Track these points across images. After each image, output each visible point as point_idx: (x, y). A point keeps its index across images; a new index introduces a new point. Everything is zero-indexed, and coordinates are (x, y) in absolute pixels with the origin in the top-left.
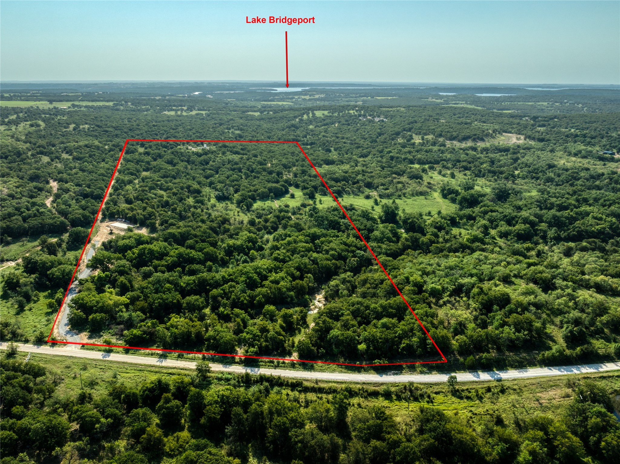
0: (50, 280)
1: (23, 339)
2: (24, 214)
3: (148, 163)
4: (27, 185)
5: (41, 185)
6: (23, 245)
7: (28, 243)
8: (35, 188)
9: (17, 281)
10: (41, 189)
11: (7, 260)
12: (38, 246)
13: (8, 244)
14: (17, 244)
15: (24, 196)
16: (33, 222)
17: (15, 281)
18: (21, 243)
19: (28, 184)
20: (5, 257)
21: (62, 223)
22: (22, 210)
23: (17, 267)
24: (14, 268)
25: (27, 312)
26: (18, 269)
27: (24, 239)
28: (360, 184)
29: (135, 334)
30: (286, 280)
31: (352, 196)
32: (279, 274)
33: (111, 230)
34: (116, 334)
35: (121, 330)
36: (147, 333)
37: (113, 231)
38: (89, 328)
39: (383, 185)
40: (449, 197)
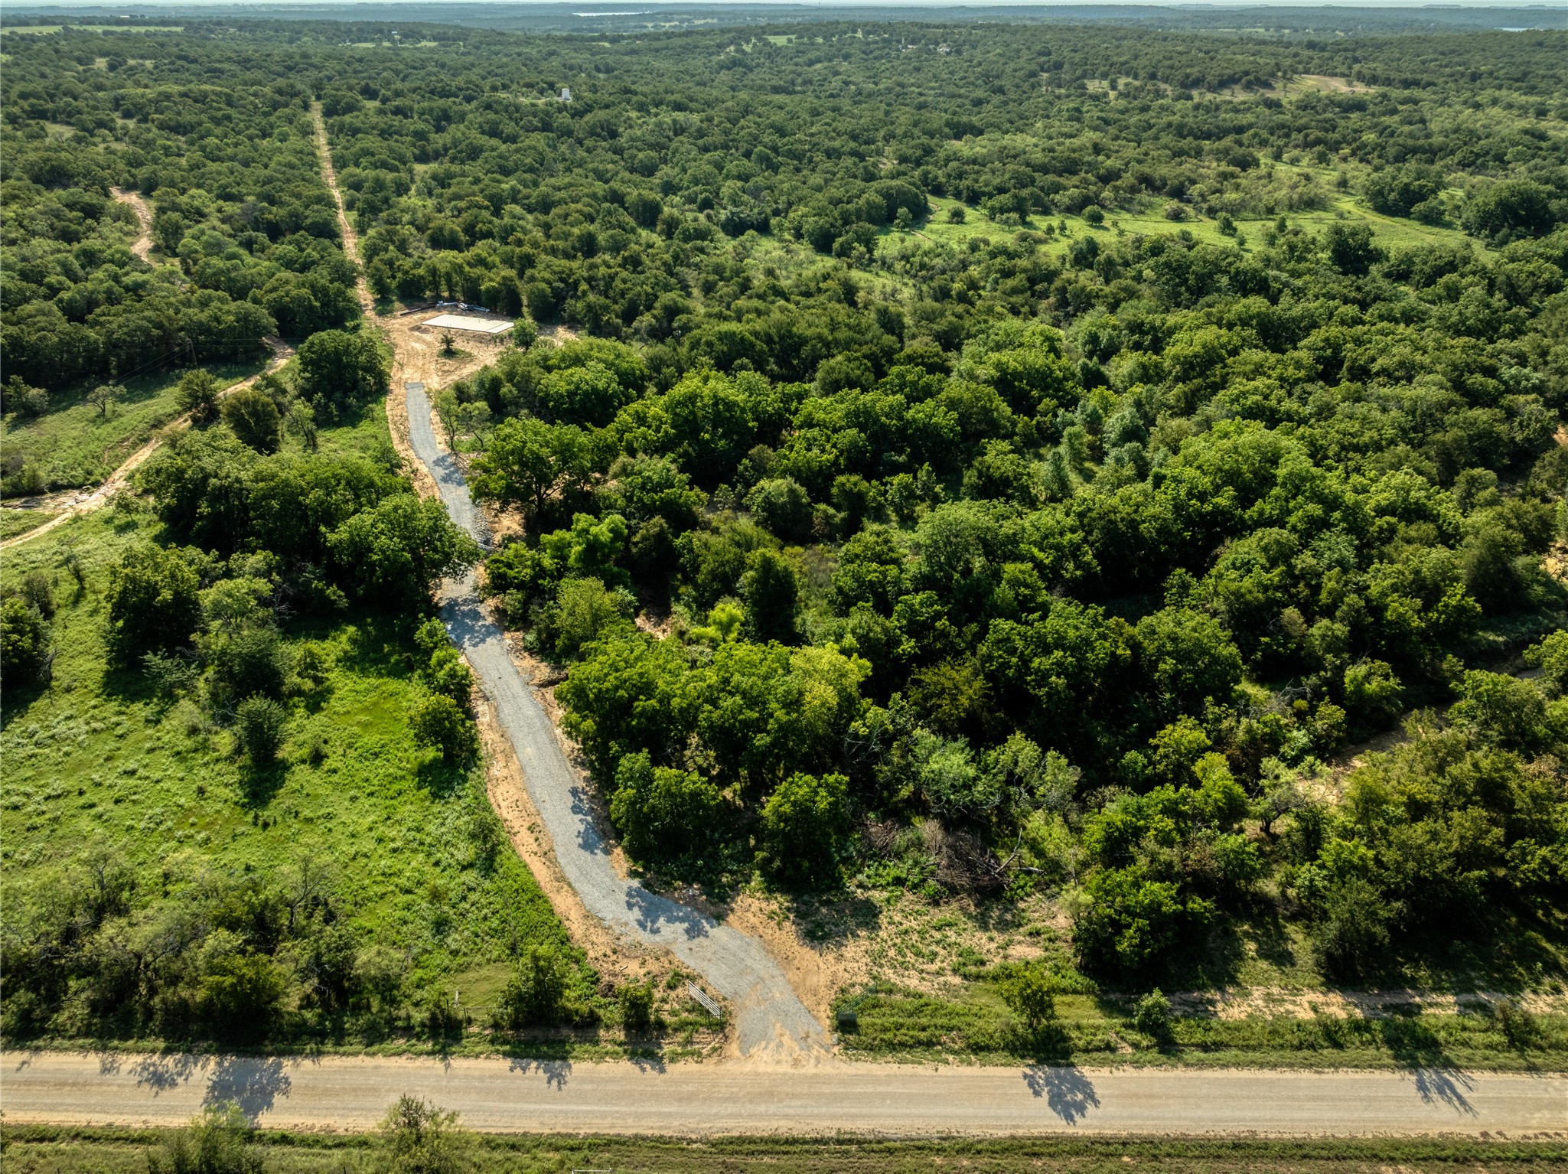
0: (335, 574)
1: (419, 1016)
2: (65, 295)
3: (420, 135)
4: (38, 198)
5: (90, 198)
6: (102, 418)
7: (122, 408)
8: (71, 206)
9: (177, 594)
10: (92, 212)
11: (56, 488)
12: (173, 416)
13: (29, 415)
14: (74, 411)
15: (34, 234)
16: (118, 322)
17: (167, 595)
18: (91, 410)
19: (39, 193)
20: (42, 474)
21: (244, 319)
22: (52, 279)
23: (122, 518)
24: (108, 521)
25: (301, 776)
26: (130, 526)
27: (102, 390)
28: (1127, 179)
29: (1153, 910)
30: (1446, 503)
31: (1128, 216)
32: (1400, 478)
33: (448, 342)
34: (953, 891)
35: (959, 858)
36: (1197, 882)
37: (455, 346)
38: (764, 867)
39: (1193, 182)
40: (1419, 207)
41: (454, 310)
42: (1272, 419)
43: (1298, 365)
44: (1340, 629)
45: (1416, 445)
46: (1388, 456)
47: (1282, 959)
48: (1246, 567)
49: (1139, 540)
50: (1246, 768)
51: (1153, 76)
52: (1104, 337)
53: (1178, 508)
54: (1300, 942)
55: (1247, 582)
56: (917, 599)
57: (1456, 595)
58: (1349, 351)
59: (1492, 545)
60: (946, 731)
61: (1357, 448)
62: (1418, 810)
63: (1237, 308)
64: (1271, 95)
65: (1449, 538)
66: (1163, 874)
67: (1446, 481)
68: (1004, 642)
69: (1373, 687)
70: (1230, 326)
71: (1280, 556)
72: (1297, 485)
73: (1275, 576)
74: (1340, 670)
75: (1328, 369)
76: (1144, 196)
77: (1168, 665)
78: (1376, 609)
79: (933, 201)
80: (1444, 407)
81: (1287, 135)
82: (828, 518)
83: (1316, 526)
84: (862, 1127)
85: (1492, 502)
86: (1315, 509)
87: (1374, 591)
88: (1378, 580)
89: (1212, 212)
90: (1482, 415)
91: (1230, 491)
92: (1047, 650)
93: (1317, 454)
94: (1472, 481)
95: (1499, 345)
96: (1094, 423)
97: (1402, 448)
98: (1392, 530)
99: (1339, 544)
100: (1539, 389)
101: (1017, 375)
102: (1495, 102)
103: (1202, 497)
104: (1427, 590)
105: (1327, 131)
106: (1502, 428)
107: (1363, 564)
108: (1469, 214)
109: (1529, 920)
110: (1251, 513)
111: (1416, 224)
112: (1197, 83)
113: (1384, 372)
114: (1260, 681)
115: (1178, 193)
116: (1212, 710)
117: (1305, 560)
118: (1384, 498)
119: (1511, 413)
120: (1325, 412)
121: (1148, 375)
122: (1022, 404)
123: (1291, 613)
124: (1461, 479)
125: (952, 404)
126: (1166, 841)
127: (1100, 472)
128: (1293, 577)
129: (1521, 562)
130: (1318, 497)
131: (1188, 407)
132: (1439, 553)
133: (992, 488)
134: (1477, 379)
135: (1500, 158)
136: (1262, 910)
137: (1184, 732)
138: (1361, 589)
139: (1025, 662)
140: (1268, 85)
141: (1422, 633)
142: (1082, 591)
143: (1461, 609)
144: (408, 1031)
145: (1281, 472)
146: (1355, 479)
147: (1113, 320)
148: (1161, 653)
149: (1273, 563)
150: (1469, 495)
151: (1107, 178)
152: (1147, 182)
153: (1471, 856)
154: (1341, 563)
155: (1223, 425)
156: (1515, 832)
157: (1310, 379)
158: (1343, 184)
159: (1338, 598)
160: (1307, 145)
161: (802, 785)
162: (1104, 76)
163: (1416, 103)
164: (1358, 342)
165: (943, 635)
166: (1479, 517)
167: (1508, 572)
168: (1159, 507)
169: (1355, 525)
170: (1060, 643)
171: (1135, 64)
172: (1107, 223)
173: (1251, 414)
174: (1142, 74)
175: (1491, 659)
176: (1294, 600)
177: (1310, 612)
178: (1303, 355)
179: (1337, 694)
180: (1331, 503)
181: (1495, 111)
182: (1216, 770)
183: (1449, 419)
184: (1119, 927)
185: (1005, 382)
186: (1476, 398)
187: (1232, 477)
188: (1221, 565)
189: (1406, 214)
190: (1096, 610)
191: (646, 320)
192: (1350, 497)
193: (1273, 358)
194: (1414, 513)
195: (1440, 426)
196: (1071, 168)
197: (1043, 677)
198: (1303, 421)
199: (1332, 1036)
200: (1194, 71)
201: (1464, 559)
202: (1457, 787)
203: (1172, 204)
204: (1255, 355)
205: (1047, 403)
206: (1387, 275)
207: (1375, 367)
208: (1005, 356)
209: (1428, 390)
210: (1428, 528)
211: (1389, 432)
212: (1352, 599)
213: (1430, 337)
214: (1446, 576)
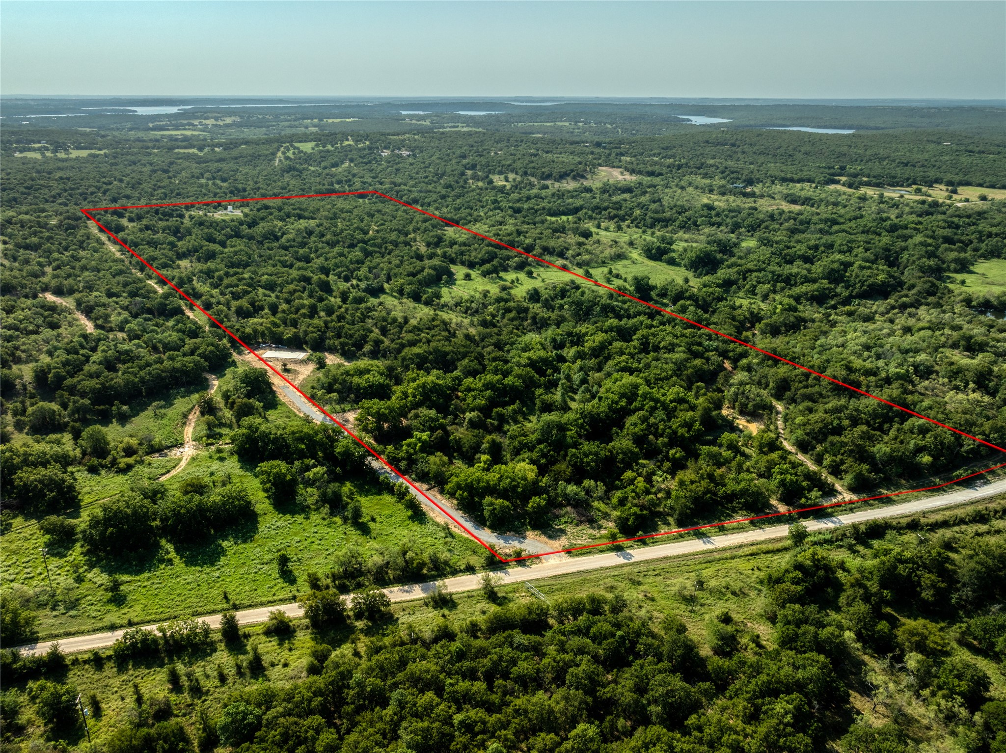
6: (157, 416)
11: (167, 447)
13: (123, 418)
14: (142, 414)
18: (149, 413)
20: (162, 442)
21: (196, 364)
28: (537, 250)
29: (635, 514)
30: (691, 396)
31: (542, 269)
32: (676, 389)
33: (285, 365)
34: (581, 522)
35: (579, 514)
36: (643, 507)
37: (288, 367)
38: (530, 523)
39: (568, 249)
40: (665, 257)
41: (271, 348)
42: (631, 371)
43: (635, 348)
44: (666, 440)
45: (678, 376)
46: (671, 382)
47: (669, 524)
48: (635, 425)
49: (601, 420)
50: (649, 479)
51: (526, 173)
52: (559, 339)
53: (610, 407)
54: (671, 520)
55: (637, 429)
56: (542, 446)
57: (697, 426)
58: (652, 340)
59: (705, 409)
60: (568, 482)
61: (661, 379)
62: (692, 482)
63: (607, 324)
64: (586, 183)
65: (693, 408)
66: (636, 505)
67: (689, 389)
68: (574, 455)
69: (678, 455)
70: (606, 332)
71: (644, 420)
72: (645, 396)
73: (644, 426)
74: (668, 452)
75: (645, 347)
76: (547, 258)
77: (621, 456)
78: (675, 432)
79: (453, 268)
80: (686, 360)
81: (600, 213)
82: (492, 424)
83: (653, 409)
84: (582, 569)
85: (705, 394)
86: (652, 404)
87: (674, 427)
88: (675, 423)
89: (579, 265)
90: (698, 362)
91: (624, 400)
92: (587, 456)
93: (648, 383)
94: (698, 387)
95: (702, 331)
96: (568, 378)
97: (674, 378)
98: (676, 407)
99: (660, 414)
100: (716, 349)
101: (536, 361)
102: (690, 184)
103: (617, 403)
104: (688, 425)
105: (617, 209)
106: (705, 367)
107: (669, 420)
108: (686, 261)
109: (723, 506)
110: (632, 407)
111: (664, 264)
112: (548, 177)
113: (665, 347)
114: (645, 459)
115: (561, 255)
116: (635, 468)
117: (652, 420)
118: (671, 397)
119: (708, 359)
120: (648, 366)
121: (581, 356)
122: (542, 373)
123: (651, 437)
124: (694, 387)
125: (519, 376)
126: (633, 498)
127: (576, 397)
128: (649, 426)
129: (714, 413)
130: (652, 399)
131: (599, 369)
132: (690, 413)
133: (548, 408)
134: (695, 348)
135: (695, 223)
136: (659, 515)
137: (629, 474)
138: (670, 427)
139: (582, 460)
140: (583, 177)
141: (689, 438)
142: (589, 437)
143: (698, 430)
144: (461, 571)
145: (640, 392)
146: (662, 391)
147: (559, 331)
148: (618, 453)
149: (643, 422)
150: (697, 392)
151: (529, 249)
152: (546, 250)
153: (708, 491)
154: (663, 420)
155: (615, 375)
156: (717, 484)
157: (640, 353)
158: (631, 244)
159: (664, 430)
160: (611, 218)
161: (536, 499)
162: (500, 173)
163: (655, 186)
164: (654, 335)
165: (552, 456)
166: (701, 400)
167: (711, 417)
168: (604, 407)
169: (665, 407)
170: (590, 453)
171: (515, 165)
172: (535, 275)
173: (623, 370)
174: (520, 172)
175: (709, 443)
176: (651, 433)
177: (657, 435)
178: (635, 343)
179: (668, 460)
180: (657, 401)
181: (690, 190)
182: (641, 483)
183: (688, 365)
184: (628, 520)
185: (532, 364)
186: (696, 355)
187: (623, 395)
188: (627, 425)
189: (661, 260)
190: (597, 443)
191: (367, 348)
192: (662, 399)
193: (625, 345)
194: (681, 401)
195: (686, 368)
196: (511, 245)
197: (588, 464)
198: (640, 371)
199: (682, 536)
200: (546, 170)
201: (698, 414)
202: (702, 475)
203: (560, 262)
204: (617, 344)
205: (549, 371)
206: (658, 295)
207: (661, 345)
208: (530, 354)
209: (679, 355)
210: (686, 405)
211: (670, 373)
212: (668, 430)
213: (678, 329)
214: (693, 420)
